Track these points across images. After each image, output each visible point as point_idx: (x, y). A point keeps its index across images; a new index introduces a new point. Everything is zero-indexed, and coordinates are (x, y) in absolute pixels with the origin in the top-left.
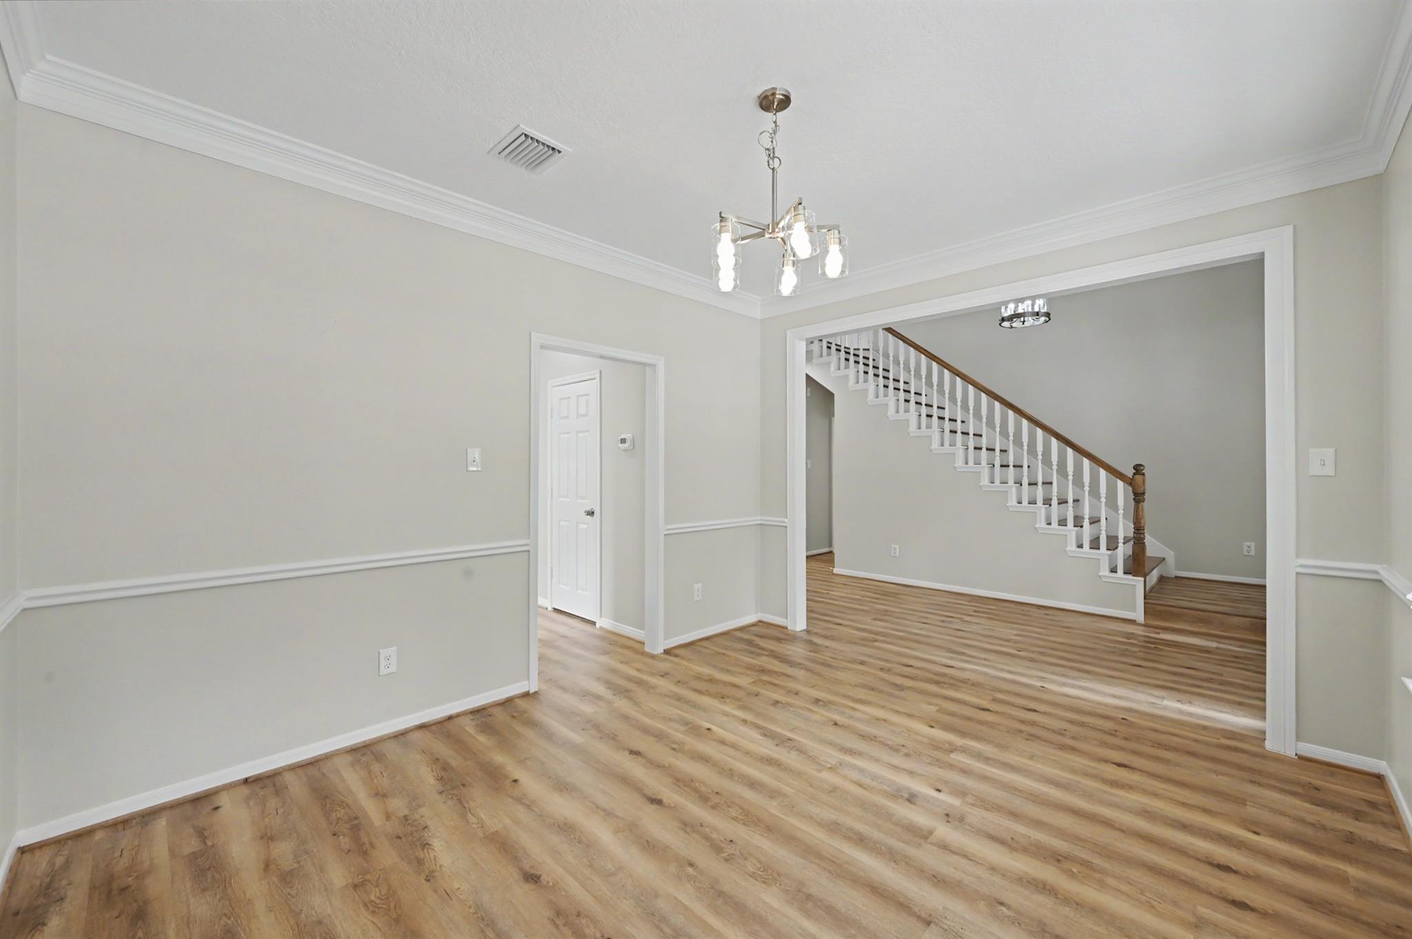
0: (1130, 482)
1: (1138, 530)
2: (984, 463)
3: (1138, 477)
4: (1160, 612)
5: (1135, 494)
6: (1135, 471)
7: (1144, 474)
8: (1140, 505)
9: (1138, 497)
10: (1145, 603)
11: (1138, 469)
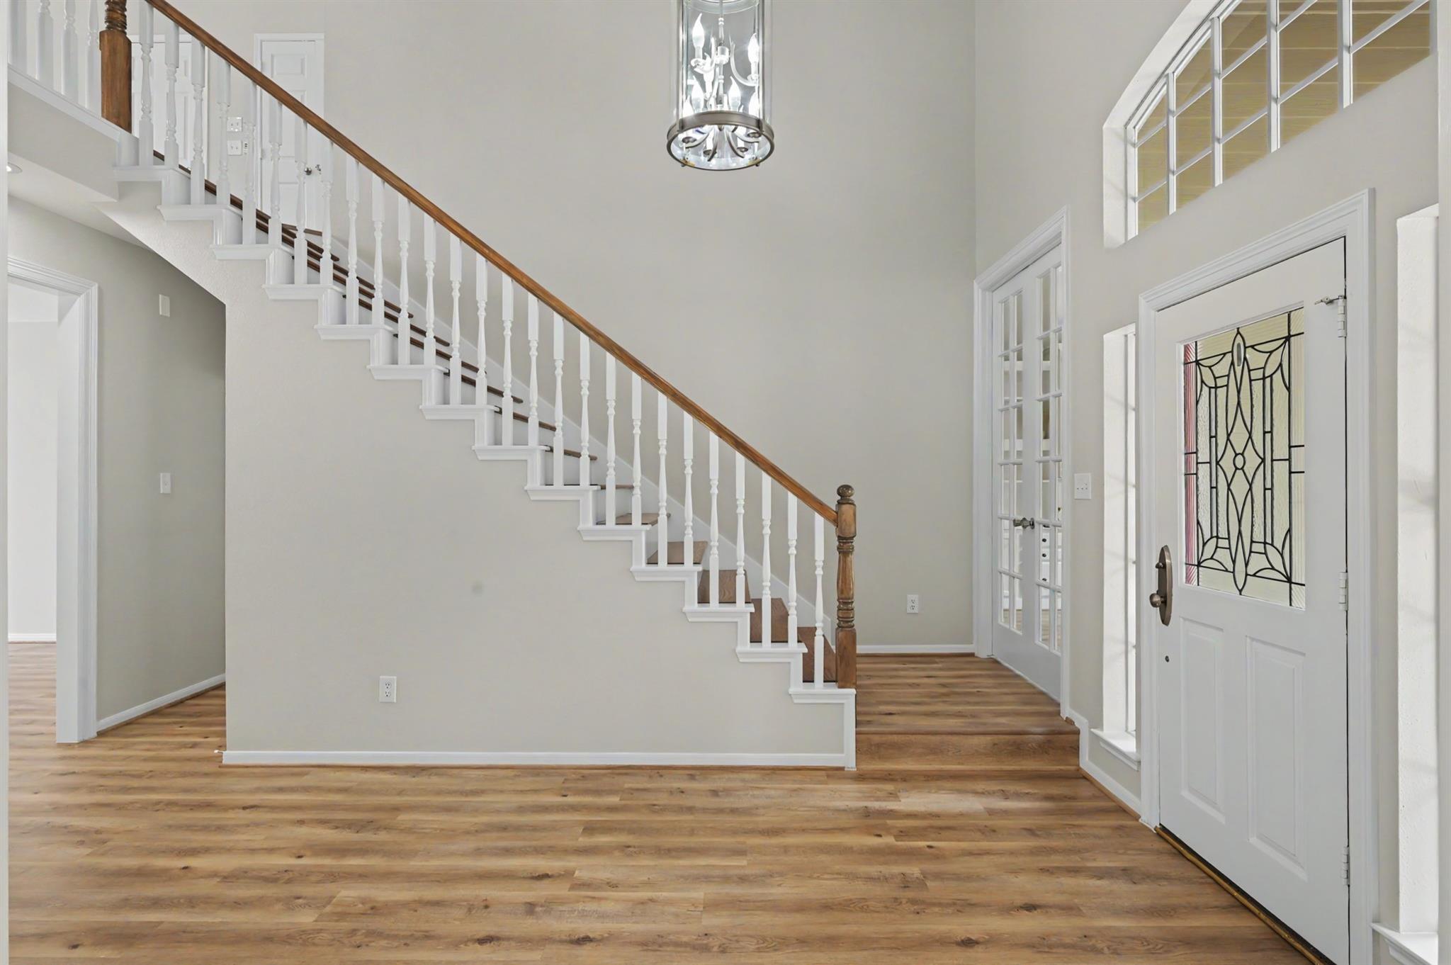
0: (835, 519)
1: (845, 603)
2: (585, 481)
3: (845, 507)
4: (879, 745)
5: (839, 538)
6: (839, 498)
7: (853, 504)
8: (849, 559)
9: (845, 544)
10: (857, 733)
11: (844, 493)
